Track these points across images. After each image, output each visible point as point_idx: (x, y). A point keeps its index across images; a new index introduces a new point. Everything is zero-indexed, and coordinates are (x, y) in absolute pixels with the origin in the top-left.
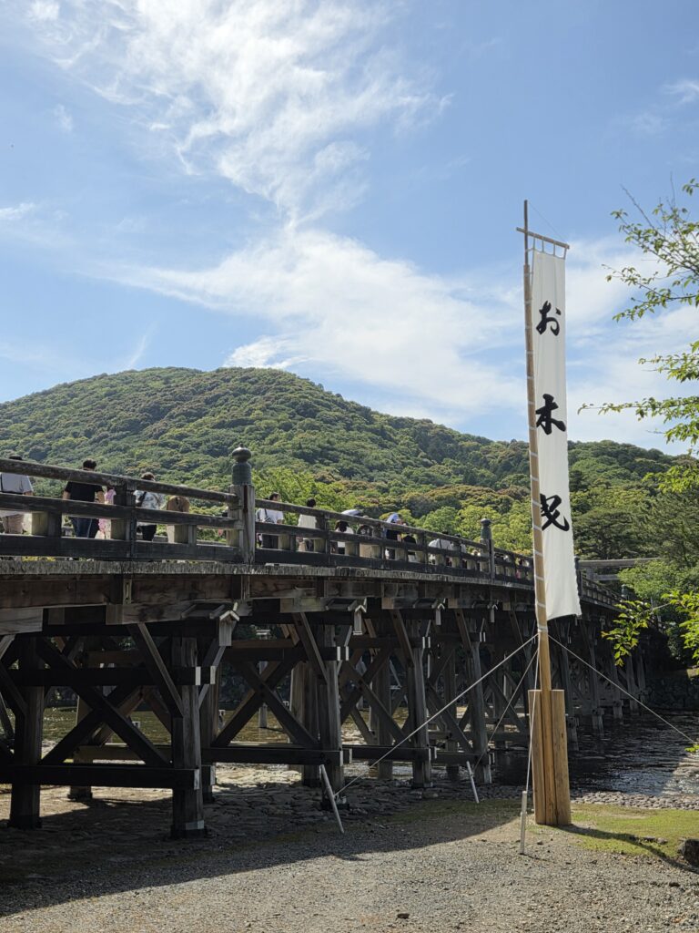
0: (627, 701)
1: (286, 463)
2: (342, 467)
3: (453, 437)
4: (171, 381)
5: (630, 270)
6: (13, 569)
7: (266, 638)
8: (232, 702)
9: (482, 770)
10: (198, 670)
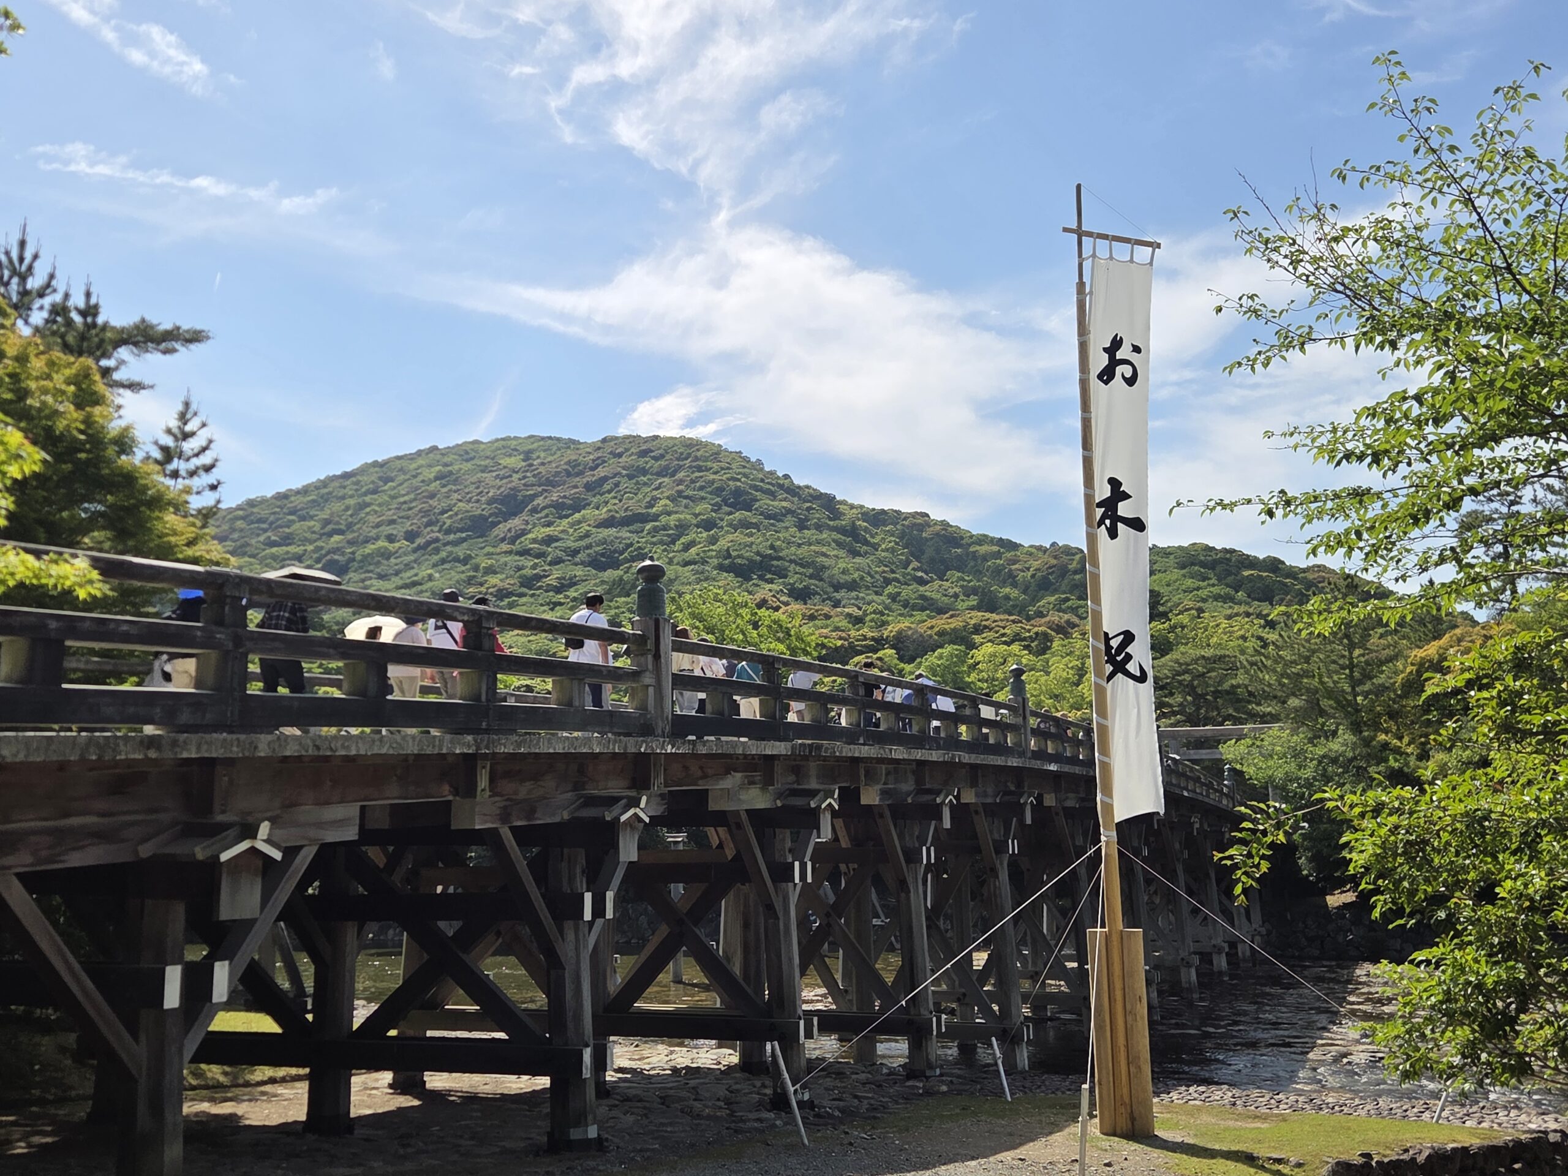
0: (1233, 944)
1: (706, 579)
2: (792, 585)
3: (962, 538)
4: (534, 456)
5: (1251, 297)
6: (318, 748)
7: (681, 847)
8: (628, 942)
9: (1014, 1051)
10: (588, 897)
